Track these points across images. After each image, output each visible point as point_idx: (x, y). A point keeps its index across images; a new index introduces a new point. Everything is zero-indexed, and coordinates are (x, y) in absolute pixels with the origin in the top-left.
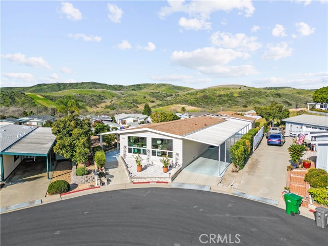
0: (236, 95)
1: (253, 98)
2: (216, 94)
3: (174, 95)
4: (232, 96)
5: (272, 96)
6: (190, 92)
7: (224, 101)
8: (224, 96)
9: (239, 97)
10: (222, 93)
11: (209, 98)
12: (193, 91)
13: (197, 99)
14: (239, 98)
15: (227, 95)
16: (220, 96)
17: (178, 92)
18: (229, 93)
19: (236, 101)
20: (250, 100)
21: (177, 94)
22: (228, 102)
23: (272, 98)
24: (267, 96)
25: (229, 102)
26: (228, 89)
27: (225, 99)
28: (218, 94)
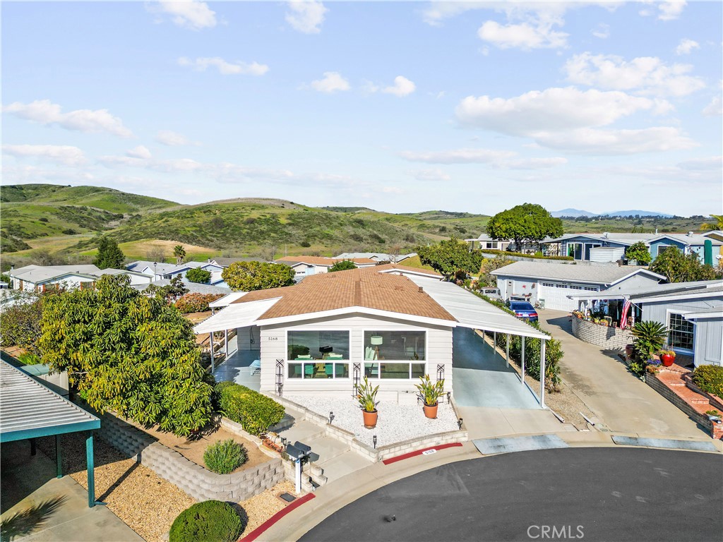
0: (283, 221)
1: (318, 229)
2: (242, 216)
3: (126, 216)
4: (277, 223)
5: (351, 223)
6: (169, 209)
7: (262, 232)
8: (259, 221)
9: (290, 224)
10: (255, 215)
11: (229, 225)
12: (176, 208)
13: (200, 226)
14: (291, 228)
15: (267, 221)
16: (252, 221)
17: (137, 210)
18: (268, 216)
19: (287, 234)
20: (312, 231)
21: (134, 214)
22: (269, 236)
23: (351, 227)
24: (341, 225)
25: (272, 235)
26: (263, 207)
27: (264, 228)
28: (245, 218)
